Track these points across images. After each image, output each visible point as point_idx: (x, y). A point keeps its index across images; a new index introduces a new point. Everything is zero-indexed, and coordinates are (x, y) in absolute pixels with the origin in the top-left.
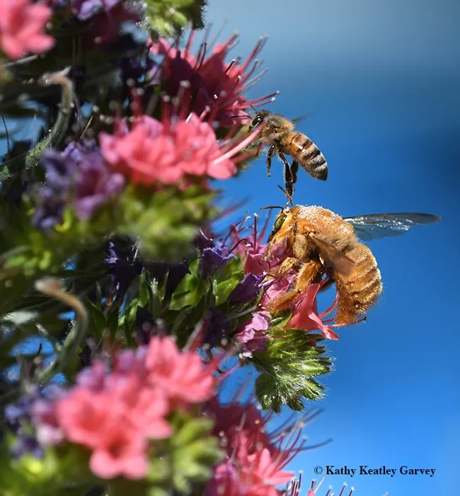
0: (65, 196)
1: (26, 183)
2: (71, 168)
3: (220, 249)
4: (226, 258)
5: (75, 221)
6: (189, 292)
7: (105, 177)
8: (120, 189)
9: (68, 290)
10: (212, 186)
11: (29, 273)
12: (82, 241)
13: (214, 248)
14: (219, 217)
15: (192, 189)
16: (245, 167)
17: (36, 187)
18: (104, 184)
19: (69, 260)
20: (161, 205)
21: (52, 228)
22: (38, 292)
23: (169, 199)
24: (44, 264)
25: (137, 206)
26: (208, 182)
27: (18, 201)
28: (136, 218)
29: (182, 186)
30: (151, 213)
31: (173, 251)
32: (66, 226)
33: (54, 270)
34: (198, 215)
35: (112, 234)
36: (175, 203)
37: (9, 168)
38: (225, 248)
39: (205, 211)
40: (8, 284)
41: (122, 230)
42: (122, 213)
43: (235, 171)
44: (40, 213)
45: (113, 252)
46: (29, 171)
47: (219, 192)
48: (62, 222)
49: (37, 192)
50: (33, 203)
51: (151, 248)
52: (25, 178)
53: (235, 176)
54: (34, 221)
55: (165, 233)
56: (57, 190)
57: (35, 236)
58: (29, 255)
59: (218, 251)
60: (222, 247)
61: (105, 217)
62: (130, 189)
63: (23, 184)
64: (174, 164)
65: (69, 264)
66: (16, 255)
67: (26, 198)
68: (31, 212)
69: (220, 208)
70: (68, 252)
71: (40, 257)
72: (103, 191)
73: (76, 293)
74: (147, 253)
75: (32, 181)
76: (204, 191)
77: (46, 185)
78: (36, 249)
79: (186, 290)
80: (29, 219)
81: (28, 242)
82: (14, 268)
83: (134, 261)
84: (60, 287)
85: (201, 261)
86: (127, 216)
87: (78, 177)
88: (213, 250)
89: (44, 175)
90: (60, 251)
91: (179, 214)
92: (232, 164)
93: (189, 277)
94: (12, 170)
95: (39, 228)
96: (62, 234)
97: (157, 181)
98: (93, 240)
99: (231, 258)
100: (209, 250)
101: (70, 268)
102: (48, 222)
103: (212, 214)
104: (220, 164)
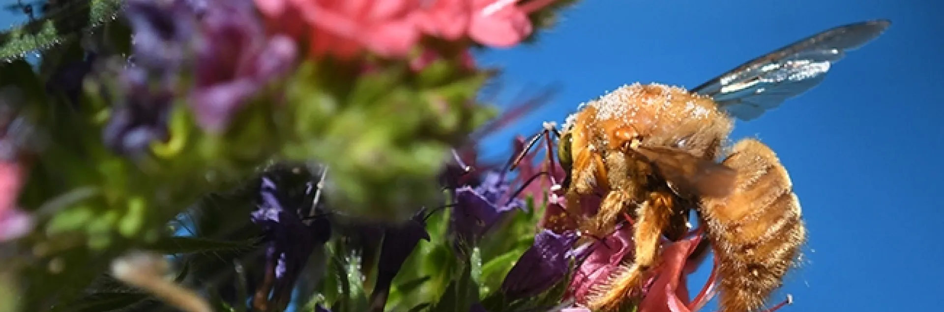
0: (173, 82)
1: (92, 57)
2: (185, 25)
3: (492, 190)
4: (504, 208)
5: (194, 135)
6: (427, 278)
7: (256, 44)
8: (288, 68)
9: (179, 279)
10: (479, 61)
11: (98, 243)
12: (209, 177)
13: (479, 189)
14: (494, 126)
15: (439, 67)
16: (548, 21)
17: (112, 63)
18: (255, 58)
19: (181, 217)
20: (373, 101)
21: (146, 148)
22: (118, 284)
23: (390, 88)
24: (130, 224)
25: (323, 104)
26: (472, 51)
27: (76, 95)
28: (320, 128)
29: (416, 61)
30: (352, 119)
31: (399, 198)
32: (176, 145)
33: (151, 236)
34: (449, 121)
35: (271, 162)
36: (401, 96)
37: (57, 26)
38: (503, 188)
39: (466, 114)
40: (55, 267)
41: (291, 153)
42: (292, 119)
43: (528, 29)
44: (121, 118)
45: (270, 199)
46: (99, 31)
47: (494, 73)
48: (166, 138)
49: (115, 74)
50: (106, 98)
51: (353, 190)
52: (89, 45)
53: (527, 40)
54: (109, 134)
55: (381, 159)
56: (157, 70)
57: (111, 167)
58: (99, 205)
59: (486, 193)
60: (498, 185)
61: (256, 127)
62: (308, 67)
63: (85, 59)
64: (400, 15)
65: (182, 224)
66: (72, 207)
67: (91, 87)
68: (103, 115)
69: (496, 108)
70: (180, 199)
71: (122, 209)
72: (252, 72)
73: (196, 286)
74: (344, 201)
75: (105, 53)
76: (462, 73)
77: (133, 60)
78: (113, 194)
79: (422, 274)
80: (97, 130)
81: (97, 179)
82: (65, 234)
83: (312, 214)
84: (162, 274)
85: (452, 215)
86: (303, 125)
87: (199, 44)
88: (476, 192)
89: (129, 40)
90: (163, 196)
91: (412, 119)
92: (521, 17)
93: (427, 248)
94: (62, 29)
95: (119, 150)
96: (166, 163)
97: (365, 51)
98: (232, 174)
99: (514, 208)
100: (468, 192)
101: (184, 233)
102: (137, 138)
103: (480, 120)
104: (496, 15)
